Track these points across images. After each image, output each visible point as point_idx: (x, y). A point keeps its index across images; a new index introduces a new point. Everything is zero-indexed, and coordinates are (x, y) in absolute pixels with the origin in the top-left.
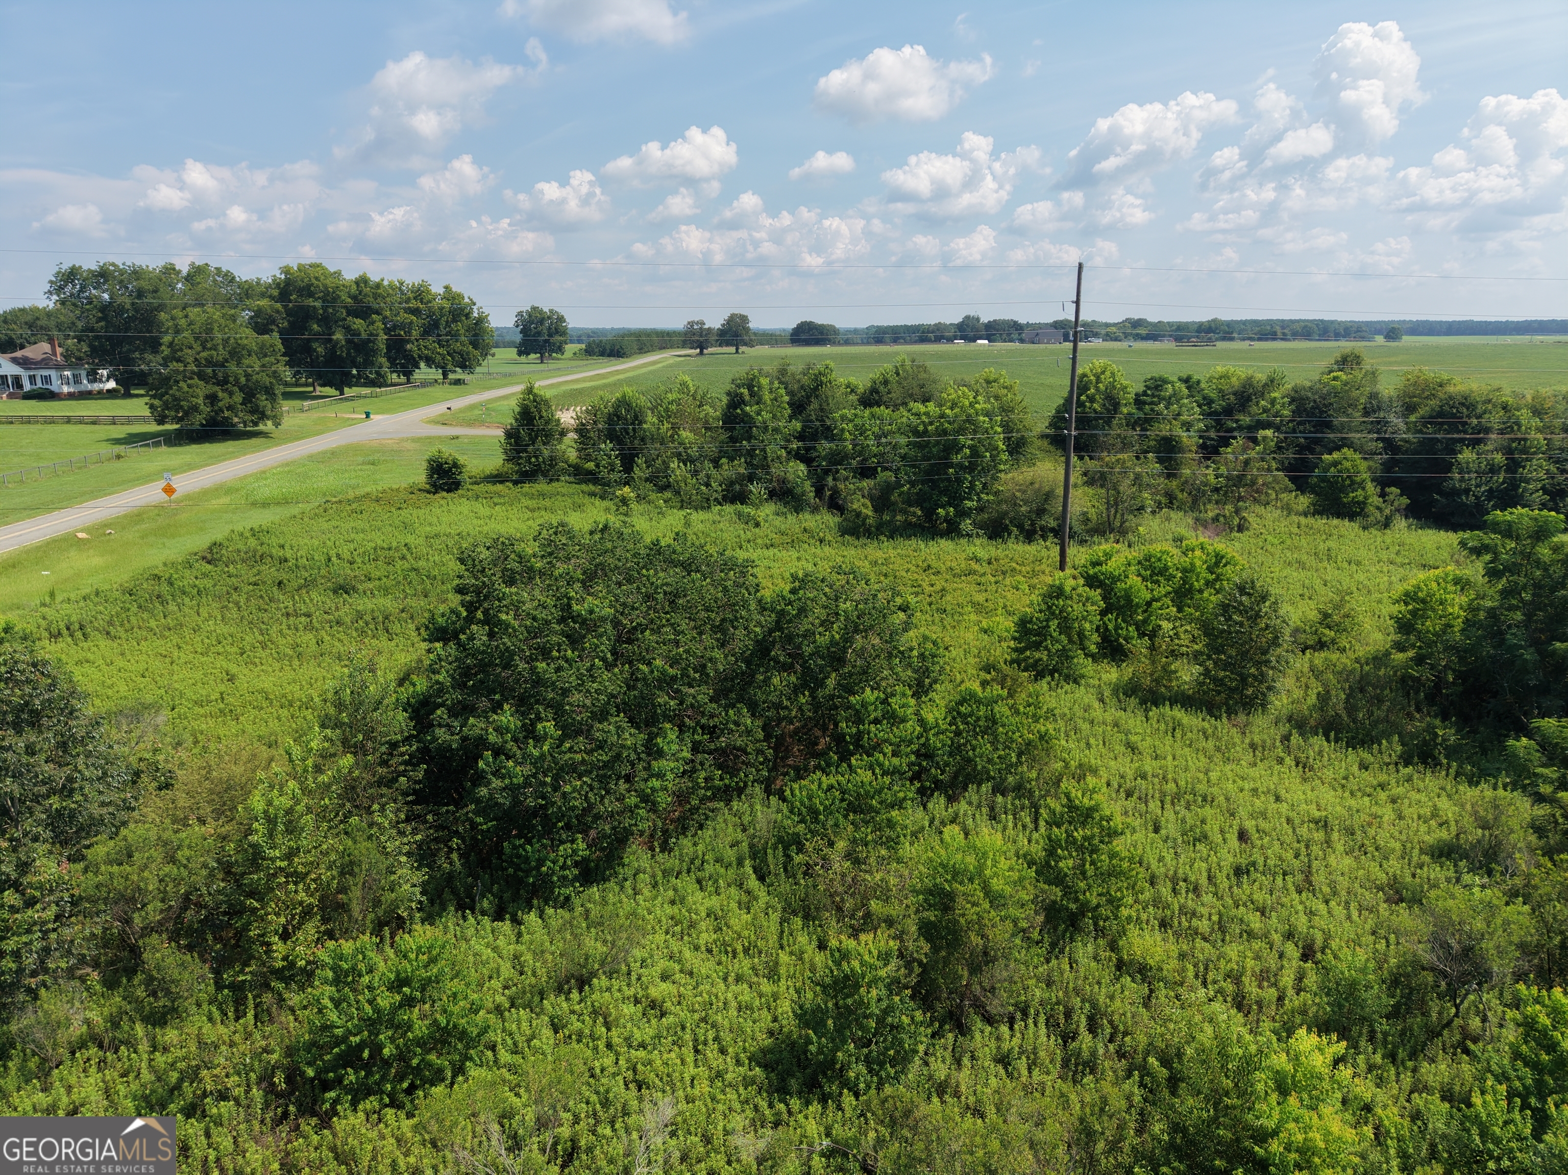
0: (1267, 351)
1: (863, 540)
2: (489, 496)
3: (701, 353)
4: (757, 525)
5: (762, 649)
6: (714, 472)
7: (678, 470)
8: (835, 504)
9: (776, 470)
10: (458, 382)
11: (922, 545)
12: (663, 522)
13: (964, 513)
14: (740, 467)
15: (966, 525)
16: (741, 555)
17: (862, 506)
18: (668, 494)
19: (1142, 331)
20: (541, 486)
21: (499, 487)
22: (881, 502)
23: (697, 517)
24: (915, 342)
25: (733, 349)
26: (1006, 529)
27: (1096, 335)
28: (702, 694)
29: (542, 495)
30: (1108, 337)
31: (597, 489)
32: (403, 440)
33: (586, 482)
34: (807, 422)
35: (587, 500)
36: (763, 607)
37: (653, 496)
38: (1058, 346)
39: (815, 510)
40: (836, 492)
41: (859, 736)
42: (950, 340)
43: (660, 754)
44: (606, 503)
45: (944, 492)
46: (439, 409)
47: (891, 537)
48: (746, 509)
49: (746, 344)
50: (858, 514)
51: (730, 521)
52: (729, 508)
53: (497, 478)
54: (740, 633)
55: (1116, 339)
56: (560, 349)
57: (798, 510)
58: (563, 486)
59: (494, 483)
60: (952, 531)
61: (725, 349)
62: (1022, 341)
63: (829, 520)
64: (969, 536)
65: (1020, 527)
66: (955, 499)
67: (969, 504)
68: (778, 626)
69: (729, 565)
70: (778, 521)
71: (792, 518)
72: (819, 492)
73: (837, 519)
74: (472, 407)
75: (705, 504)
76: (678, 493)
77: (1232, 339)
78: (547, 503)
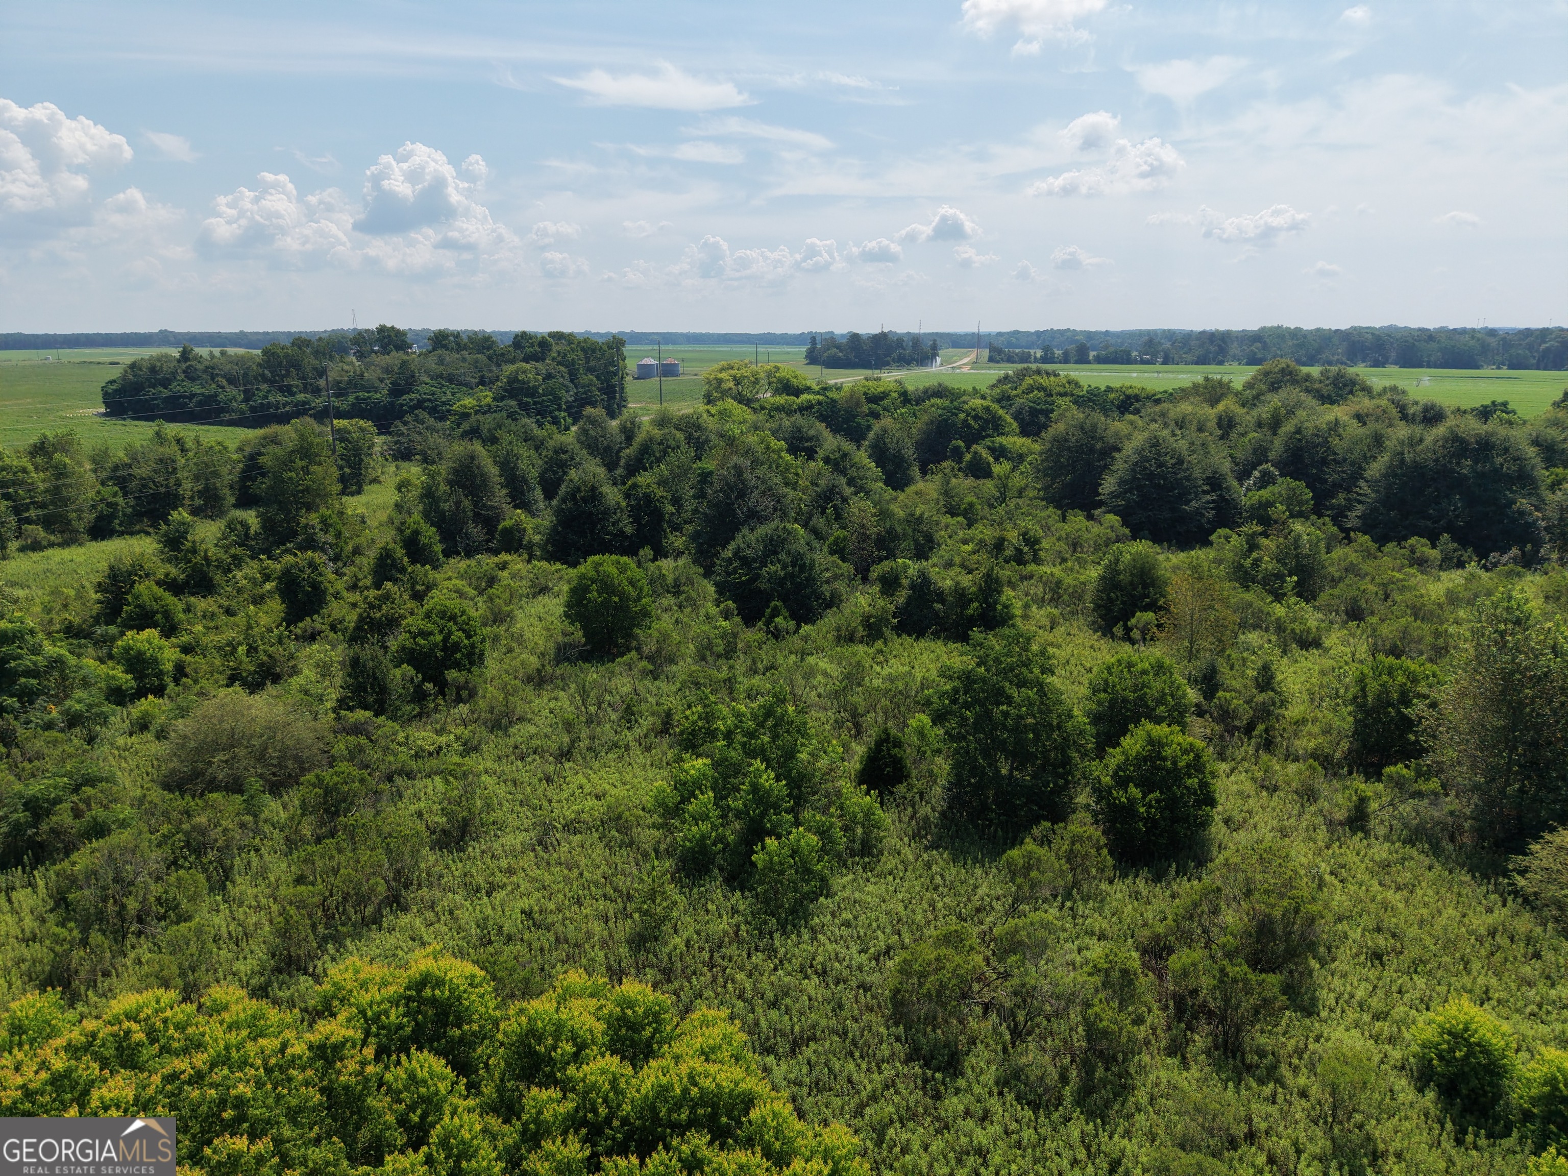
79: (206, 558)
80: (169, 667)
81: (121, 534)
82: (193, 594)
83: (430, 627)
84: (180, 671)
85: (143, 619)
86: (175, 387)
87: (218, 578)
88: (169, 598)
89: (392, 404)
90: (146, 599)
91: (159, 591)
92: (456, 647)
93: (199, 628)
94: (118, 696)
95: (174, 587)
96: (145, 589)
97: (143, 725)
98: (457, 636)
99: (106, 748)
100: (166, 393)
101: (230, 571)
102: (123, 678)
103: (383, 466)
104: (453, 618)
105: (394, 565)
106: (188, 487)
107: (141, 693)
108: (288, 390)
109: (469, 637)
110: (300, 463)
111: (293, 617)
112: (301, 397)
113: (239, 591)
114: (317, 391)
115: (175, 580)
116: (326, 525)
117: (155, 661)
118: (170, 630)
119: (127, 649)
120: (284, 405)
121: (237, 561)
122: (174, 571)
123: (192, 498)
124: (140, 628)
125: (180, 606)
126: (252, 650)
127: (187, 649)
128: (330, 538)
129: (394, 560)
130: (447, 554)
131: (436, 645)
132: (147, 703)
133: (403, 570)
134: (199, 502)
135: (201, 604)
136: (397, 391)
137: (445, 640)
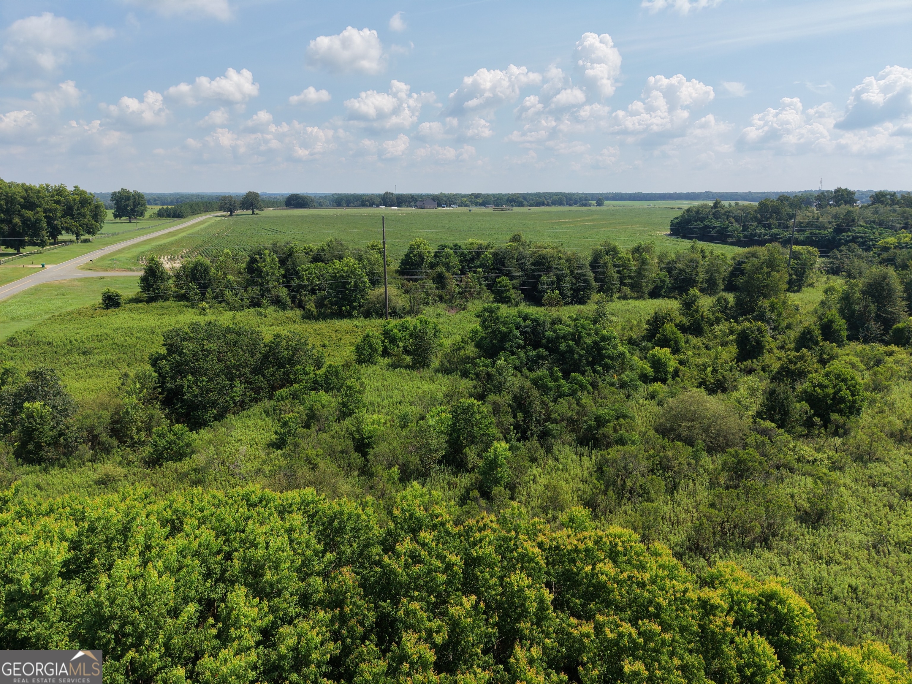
0: (535, 213)
1: (312, 321)
2: (137, 310)
3: (231, 215)
4: (266, 317)
5: (266, 357)
6: (244, 294)
7: (228, 294)
8: (301, 306)
9: (274, 292)
10: (86, 241)
11: (337, 322)
12: (223, 317)
13: (354, 308)
14: (257, 290)
15: (355, 313)
16: (257, 329)
17: (311, 306)
18: (223, 304)
19: (480, 200)
20: (161, 303)
21: (140, 305)
22: (320, 304)
23: (239, 314)
24: (359, 206)
25: (250, 212)
26: (371, 314)
27: (455, 204)
28: (246, 370)
29: (162, 307)
30: (463, 204)
31: (189, 303)
32: (71, 280)
33: (183, 300)
34: (287, 270)
35: (184, 309)
36: (265, 345)
37: (216, 305)
38: (434, 211)
39: (292, 309)
40: (301, 301)
41: (295, 379)
42: (378, 206)
43: (235, 386)
44: (194, 310)
45: (345, 300)
46: (84, 259)
47: (324, 319)
48: (261, 310)
49: (258, 209)
50: (309, 310)
51: (254, 315)
52: (252, 310)
53: (137, 300)
54: (258, 353)
55: (466, 206)
56: (142, 214)
57: (284, 309)
58: (171, 303)
59: (137, 303)
60: (349, 315)
61: (246, 212)
62: (416, 206)
63: (299, 312)
64: (357, 317)
65: (377, 313)
66: (350, 303)
67: (355, 304)
68: (270, 351)
69: (253, 332)
70: (275, 315)
71: (281, 313)
72: (293, 302)
73: (302, 312)
74: (102, 258)
75: (241, 308)
76: (228, 303)
77: (523, 206)
78: (166, 311)
79: (702, 316)
80: (671, 370)
81: (664, 297)
82: (691, 334)
83: (826, 382)
84: (676, 373)
85: (664, 343)
86: (707, 222)
87: (706, 328)
88: (679, 334)
89: (834, 238)
90: (668, 332)
91: (675, 329)
92: (842, 400)
93: (690, 353)
94: (645, 378)
95: (683, 329)
96: (669, 327)
97: (652, 396)
98: (845, 392)
99: (634, 402)
100: (702, 225)
101: (713, 325)
102: (649, 370)
103: (818, 277)
104: (844, 380)
105: (811, 339)
106: (701, 276)
107: (655, 380)
108: (769, 227)
109: (853, 395)
110: (766, 270)
111: (741, 357)
112: (775, 231)
113: (715, 337)
114: (786, 228)
115: (684, 325)
116: (773, 308)
117: (665, 365)
118: (676, 351)
119: (654, 356)
120: (764, 235)
121: (718, 321)
122: (685, 321)
123: (702, 283)
124: (662, 347)
125: (684, 339)
126: (715, 371)
127: (682, 363)
128: (774, 316)
129: (812, 336)
130: (850, 338)
131: (828, 395)
132: (657, 386)
133: (817, 343)
134: (705, 285)
135: (695, 340)
136: (839, 230)
137: (835, 394)
